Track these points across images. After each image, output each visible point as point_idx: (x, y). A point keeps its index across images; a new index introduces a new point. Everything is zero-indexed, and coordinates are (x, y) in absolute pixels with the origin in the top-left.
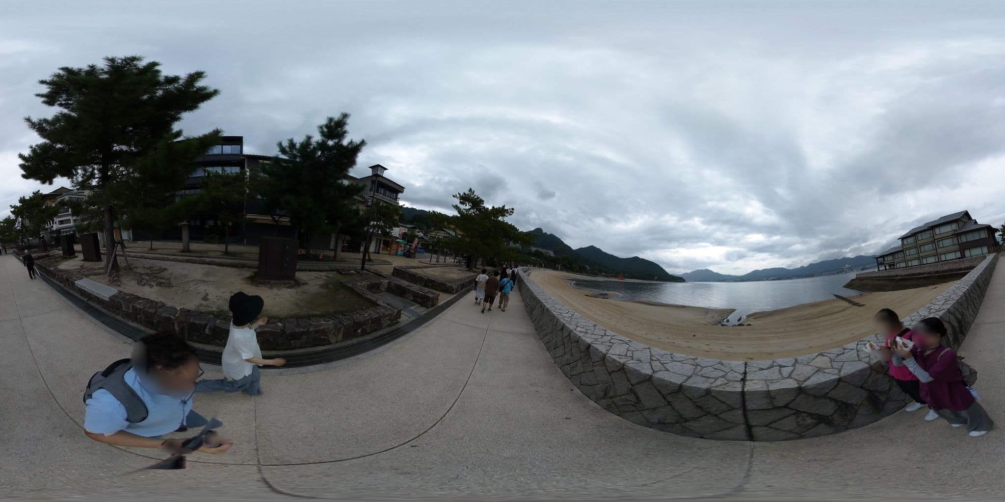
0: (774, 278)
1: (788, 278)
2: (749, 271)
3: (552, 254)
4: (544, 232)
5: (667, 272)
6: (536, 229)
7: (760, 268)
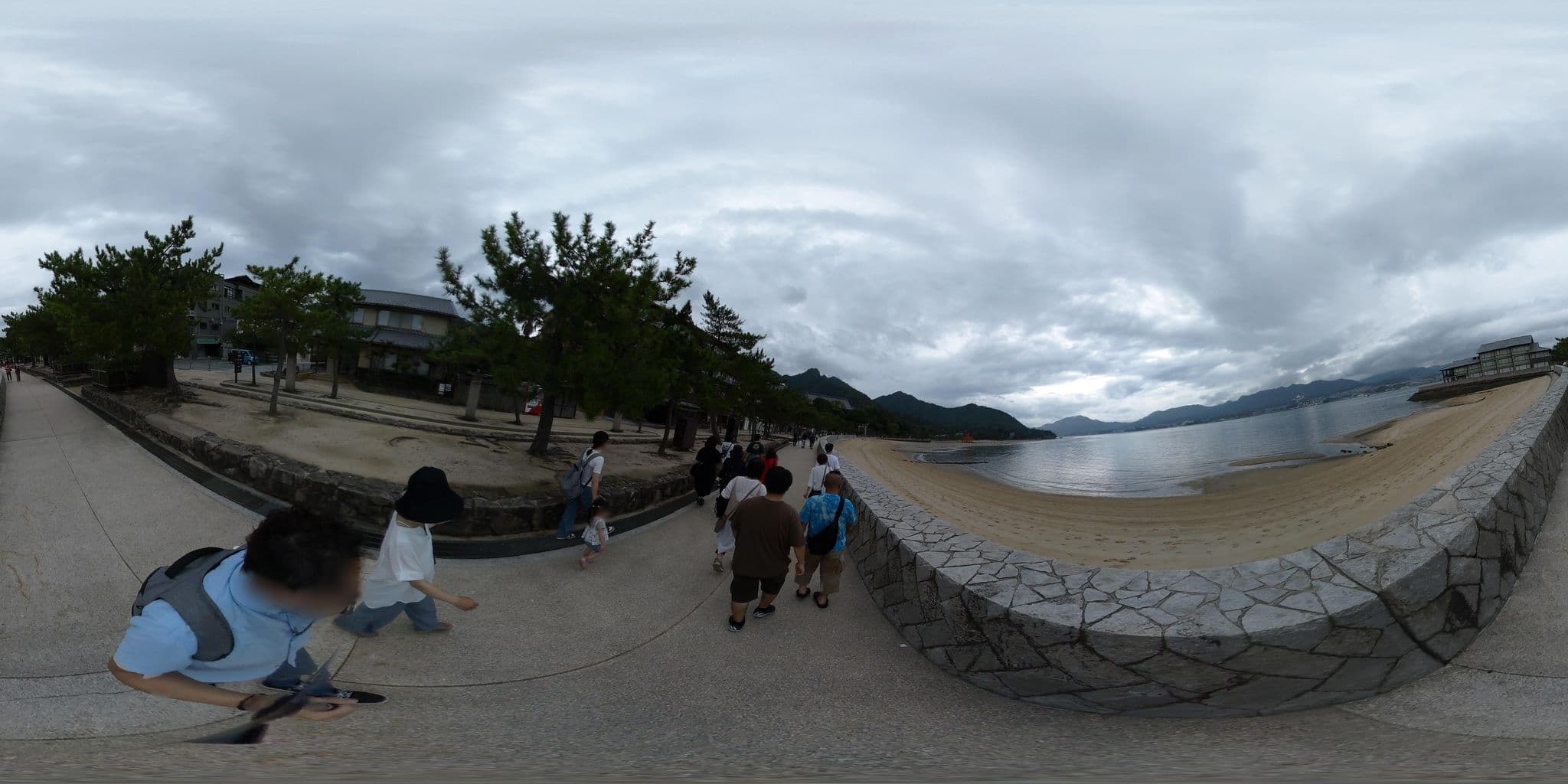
0: (1190, 422)
1: (1211, 420)
2: (1147, 414)
3: (848, 407)
4: (821, 375)
5: (1024, 424)
6: (808, 370)
7: (1163, 408)
